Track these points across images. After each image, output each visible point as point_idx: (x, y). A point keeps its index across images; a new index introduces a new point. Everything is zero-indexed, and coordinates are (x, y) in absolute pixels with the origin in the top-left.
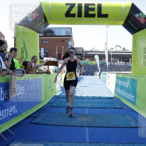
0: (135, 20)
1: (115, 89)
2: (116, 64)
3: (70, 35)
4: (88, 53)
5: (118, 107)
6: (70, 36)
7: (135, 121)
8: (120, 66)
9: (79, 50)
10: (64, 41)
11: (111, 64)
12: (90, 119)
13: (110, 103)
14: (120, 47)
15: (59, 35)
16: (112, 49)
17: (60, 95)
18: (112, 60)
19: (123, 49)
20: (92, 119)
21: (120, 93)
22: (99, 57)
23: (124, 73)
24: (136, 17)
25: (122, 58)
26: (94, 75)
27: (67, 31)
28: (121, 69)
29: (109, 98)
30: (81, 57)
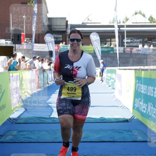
1: (134, 103)
2: (135, 50)
5: (140, 138)
8: (144, 55)
9: (59, 23)
11: (124, 51)
13: (123, 130)
14: (144, 16)
16: (127, 20)
17: (19, 117)
18: (127, 43)
19: (149, 20)
21: (144, 109)
22: (100, 36)
23: (151, 70)
25: (148, 39)
28: (145, 60)
29: (122, 120)
30: (62, 37)
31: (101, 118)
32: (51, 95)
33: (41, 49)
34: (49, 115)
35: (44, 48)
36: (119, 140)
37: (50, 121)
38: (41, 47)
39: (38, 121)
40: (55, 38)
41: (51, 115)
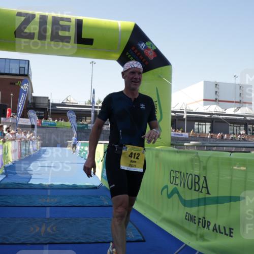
0: (139, 54)
1: (103, 172)
2: (105, 127)
3: (26, 73)
4: (58, 107)
5: (106, 203)
6: (27, 76)
7: (135, 229)
10: (15, 84)
12: (54, 228)
15: (7, 72)
16: (100, 102)
20: (56, 228)
24: (141, 48)
26: (67, 147)
27: (21, 66)
29: (91, 187)
30: (44, 113)
31: (73, 185)
33: (25, 123)
34: (28, 181)
35: (27, 122)
36: (88, 205)
37: (27, 187)
38: (25, 121)
39: (16, 187)
41: (29, 181)
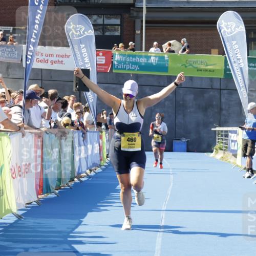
30: (121, 25)
32: (84, 215)
33: (52, 62)
35: (60, 59)
38: (52, 55)
40: (96, 26)
